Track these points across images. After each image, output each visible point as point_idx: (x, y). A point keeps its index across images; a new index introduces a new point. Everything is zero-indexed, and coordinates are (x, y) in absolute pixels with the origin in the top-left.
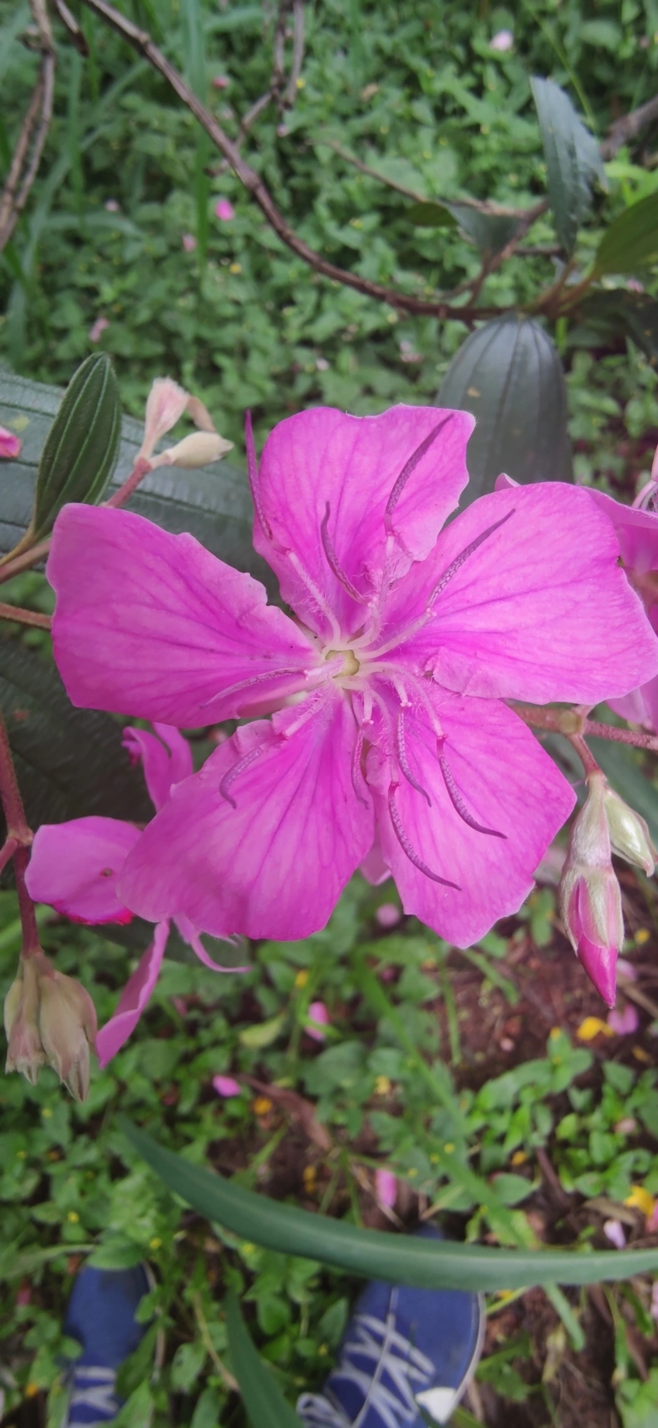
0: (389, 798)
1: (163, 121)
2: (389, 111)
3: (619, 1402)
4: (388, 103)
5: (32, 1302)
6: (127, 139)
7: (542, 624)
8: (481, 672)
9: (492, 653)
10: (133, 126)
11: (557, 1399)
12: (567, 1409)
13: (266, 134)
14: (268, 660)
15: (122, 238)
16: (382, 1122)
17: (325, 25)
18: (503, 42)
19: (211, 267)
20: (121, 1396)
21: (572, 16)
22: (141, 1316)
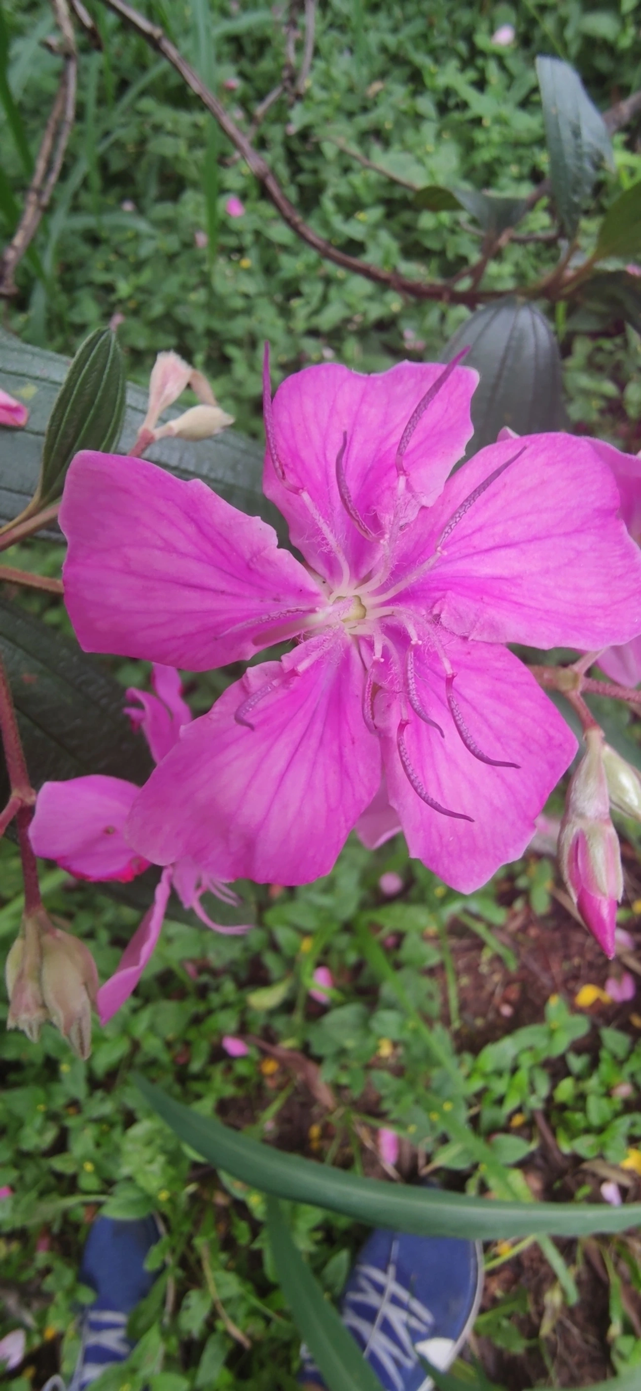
0: (398, 737)
1: (176, 123)
2: (393, 107)
3: (615, 1358)
4: (393, 100)
5: (51, 1249)
6: (142, 142)
7: (546, 572)
8: (487, 616)
9: (499, 598)
10: (148, 129)
11: (554, 1355)
12: (563, 1363)
13: (275, 133)
14: (277, 602)
15: (137, 237)
16: (383, 1080)
17: (331, 26)
18: (505, 36)
19: (222, 262)
20: (133, 1338)
21: (572, 9)
22: (151, 1264)
